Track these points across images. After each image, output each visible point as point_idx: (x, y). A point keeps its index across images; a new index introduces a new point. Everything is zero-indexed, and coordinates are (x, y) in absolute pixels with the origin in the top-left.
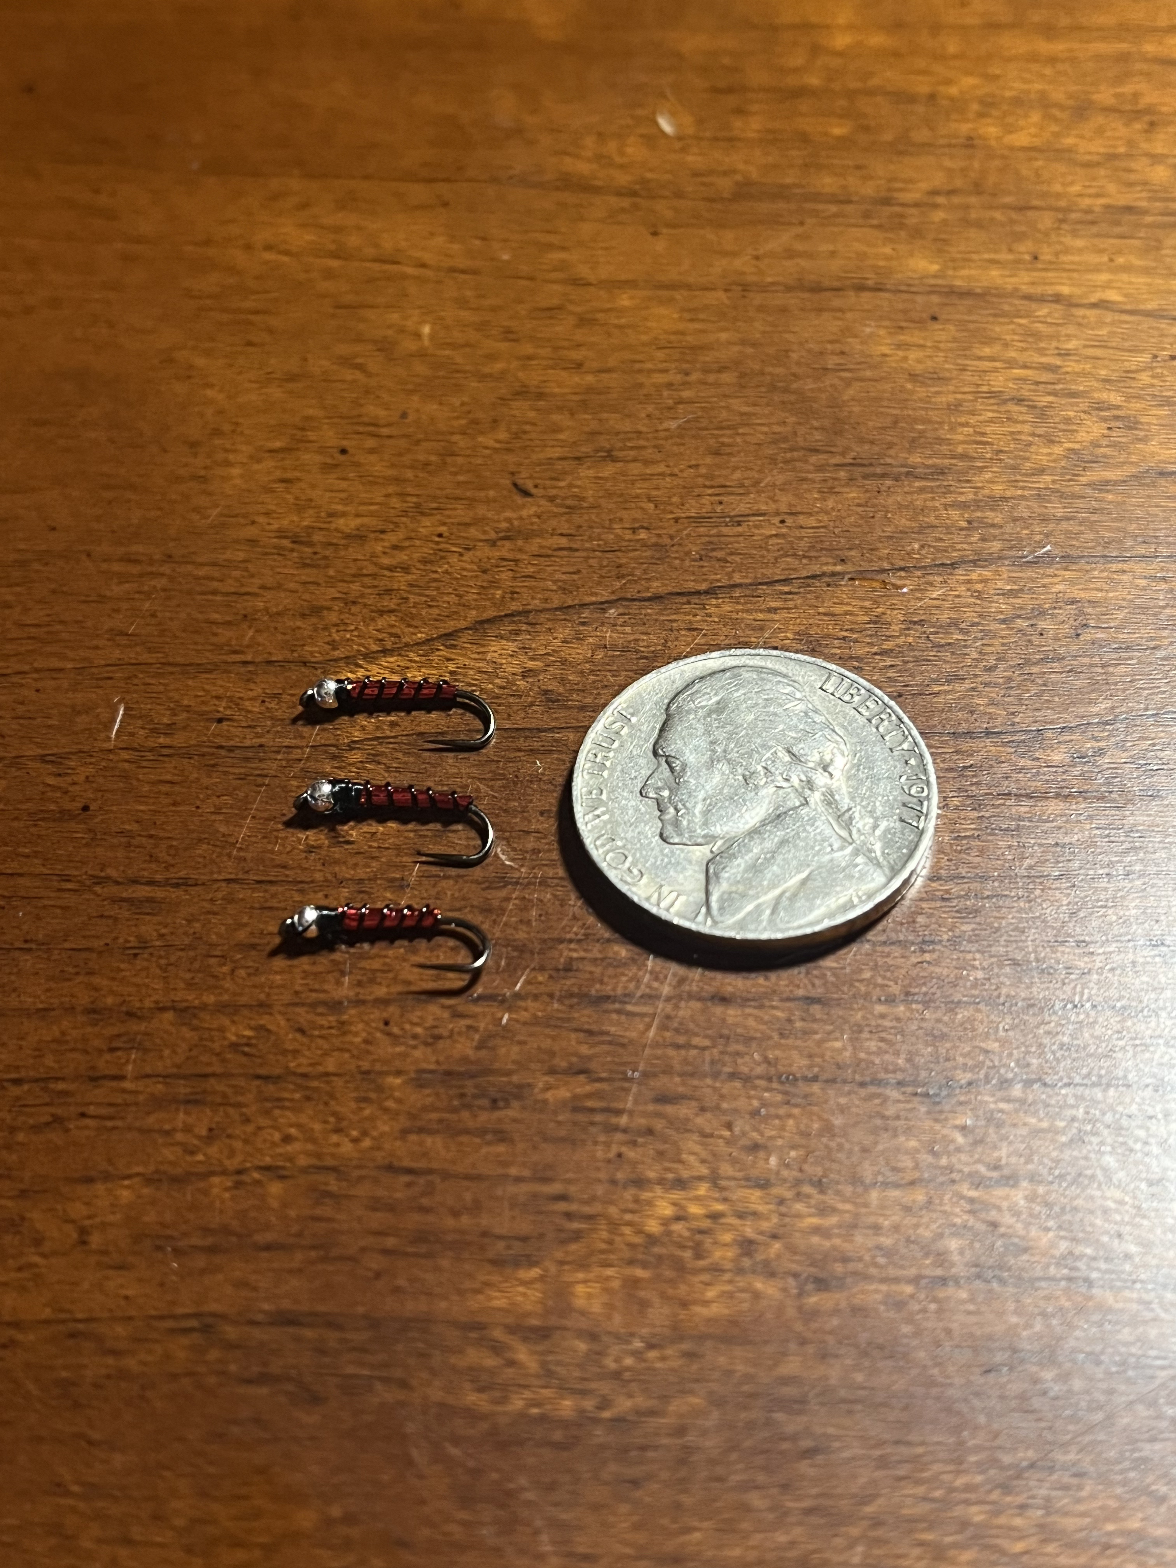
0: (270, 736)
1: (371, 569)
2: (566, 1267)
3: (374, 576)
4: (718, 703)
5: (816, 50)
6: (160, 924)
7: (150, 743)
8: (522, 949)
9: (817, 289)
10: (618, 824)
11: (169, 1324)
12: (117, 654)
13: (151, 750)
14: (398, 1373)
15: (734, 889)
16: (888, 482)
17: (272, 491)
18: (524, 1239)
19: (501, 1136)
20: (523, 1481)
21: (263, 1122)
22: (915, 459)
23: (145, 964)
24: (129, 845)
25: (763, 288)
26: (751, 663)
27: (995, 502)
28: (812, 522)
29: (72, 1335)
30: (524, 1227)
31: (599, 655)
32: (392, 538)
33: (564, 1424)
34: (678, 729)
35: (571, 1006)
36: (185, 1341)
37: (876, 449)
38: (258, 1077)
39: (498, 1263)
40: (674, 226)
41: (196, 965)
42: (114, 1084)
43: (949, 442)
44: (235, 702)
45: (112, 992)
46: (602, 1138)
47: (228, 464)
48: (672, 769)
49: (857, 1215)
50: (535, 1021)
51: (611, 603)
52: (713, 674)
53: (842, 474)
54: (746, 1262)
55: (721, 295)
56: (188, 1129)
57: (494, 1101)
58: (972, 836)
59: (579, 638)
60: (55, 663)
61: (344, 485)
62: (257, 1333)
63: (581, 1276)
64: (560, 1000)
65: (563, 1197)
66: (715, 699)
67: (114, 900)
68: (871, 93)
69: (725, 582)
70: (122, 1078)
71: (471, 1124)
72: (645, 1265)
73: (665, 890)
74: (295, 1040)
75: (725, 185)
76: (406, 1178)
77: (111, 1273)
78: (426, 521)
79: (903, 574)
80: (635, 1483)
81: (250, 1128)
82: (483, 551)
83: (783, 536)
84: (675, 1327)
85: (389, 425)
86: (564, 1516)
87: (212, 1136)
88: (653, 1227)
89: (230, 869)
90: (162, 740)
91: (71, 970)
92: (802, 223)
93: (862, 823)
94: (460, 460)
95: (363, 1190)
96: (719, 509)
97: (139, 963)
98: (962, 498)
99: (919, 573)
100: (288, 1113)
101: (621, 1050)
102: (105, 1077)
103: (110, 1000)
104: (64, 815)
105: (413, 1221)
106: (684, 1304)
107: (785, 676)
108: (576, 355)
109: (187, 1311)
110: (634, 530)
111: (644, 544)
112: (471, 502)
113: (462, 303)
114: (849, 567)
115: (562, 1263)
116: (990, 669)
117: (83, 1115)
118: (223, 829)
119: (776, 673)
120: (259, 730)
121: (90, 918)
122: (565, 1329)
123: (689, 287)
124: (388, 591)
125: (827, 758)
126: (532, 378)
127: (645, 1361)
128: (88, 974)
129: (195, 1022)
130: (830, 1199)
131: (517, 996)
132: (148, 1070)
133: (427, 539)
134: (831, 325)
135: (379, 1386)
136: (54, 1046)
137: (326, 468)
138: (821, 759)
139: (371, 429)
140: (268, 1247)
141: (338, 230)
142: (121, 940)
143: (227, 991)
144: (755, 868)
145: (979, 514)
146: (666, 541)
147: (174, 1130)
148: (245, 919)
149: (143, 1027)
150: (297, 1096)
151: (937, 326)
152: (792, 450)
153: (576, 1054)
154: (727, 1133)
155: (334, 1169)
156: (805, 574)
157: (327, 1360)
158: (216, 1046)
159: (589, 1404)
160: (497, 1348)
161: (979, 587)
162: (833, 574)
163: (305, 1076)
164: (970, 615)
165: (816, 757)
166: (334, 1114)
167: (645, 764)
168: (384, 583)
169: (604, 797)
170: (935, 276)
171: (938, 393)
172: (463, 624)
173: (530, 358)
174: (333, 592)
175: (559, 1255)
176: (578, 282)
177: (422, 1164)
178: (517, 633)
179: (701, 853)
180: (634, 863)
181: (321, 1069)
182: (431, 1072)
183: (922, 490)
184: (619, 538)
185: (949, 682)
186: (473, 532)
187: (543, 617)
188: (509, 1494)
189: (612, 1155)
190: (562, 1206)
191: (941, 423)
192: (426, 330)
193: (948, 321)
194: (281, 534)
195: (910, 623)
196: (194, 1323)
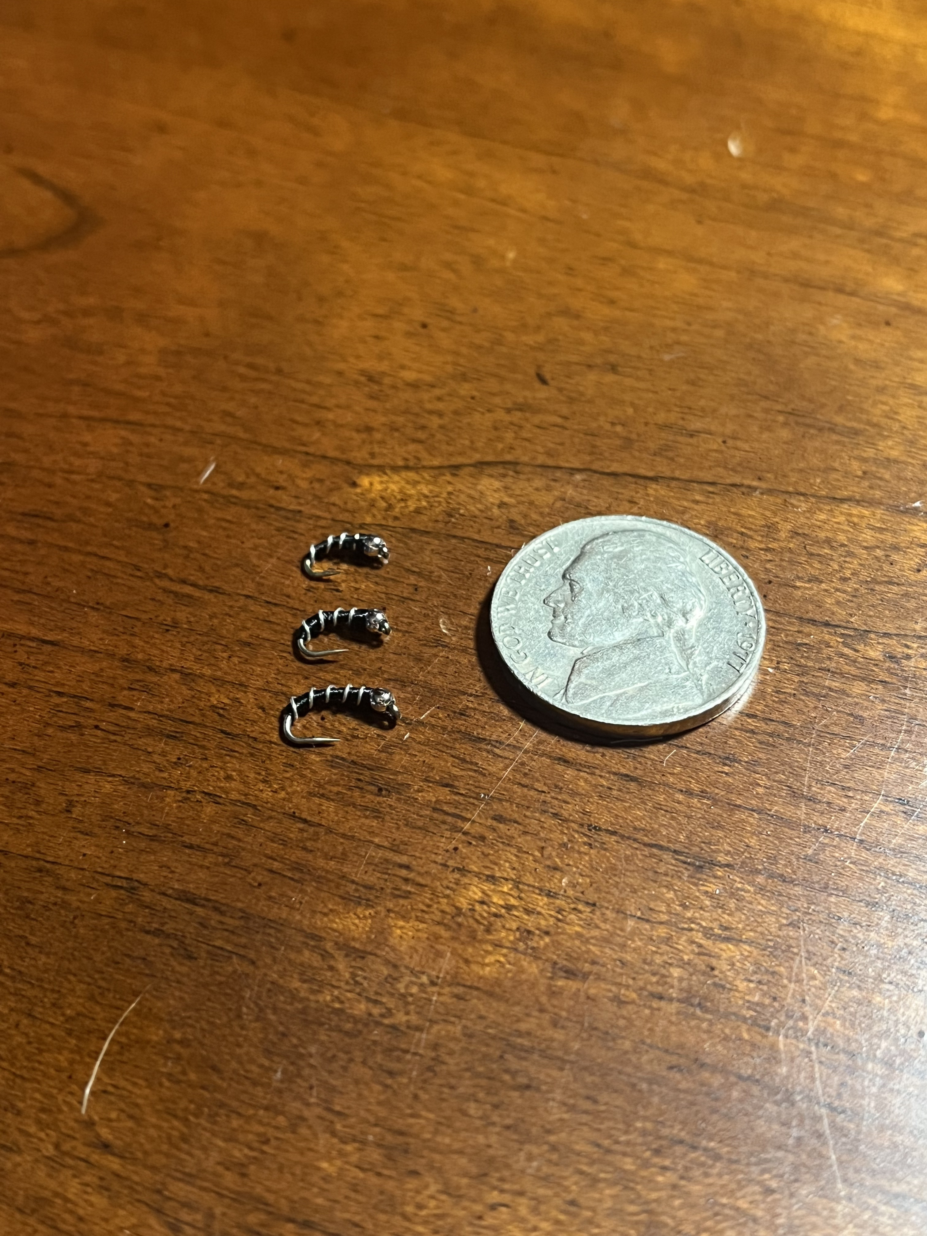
0: (308, 506)
1: (416, 410)
2: (392, 915)
3: (417, 415)
4: (621, 552)
5: (863, 116)
6: (190, 613)
7: (225, 492)
8: (434, 692)
9: (807, 284)
10: (520, 618)
11: (108, 880)
12: (222, 428)
13: (224, 497)
14: (252, 955)
15: (589, 682)
16: (812, 431)
17: (365, 342)
18: (370, 888)
19: (377, 814)
20: (313, 1049)
21: (215, 762)
22: (839, 419)
23: (172, 638)
24: (187, 557)
25: (766, 276)
26: (654, 530)
27: (889, 462)
28: (746, 447)
29: (40, 870)
30: (372, 879)
31: (559, 504)
32: (437, 392)
33: (356, 1020)
34: (586, 563)
35: (456, 740)
36: (114, 893)
37: (812, 406)
38: (223, 732)
39: (346, 899)
40: (714, 219)
41: (205, 648)
42: (124, 712)
43: (868, 413)
44: (292, 478)
45: (144, 651)
46: (447, 834)
47: (341, 317)
48: (572, 590)
49: (612, 934)
50: (427, 742)
51: (579, 470)
52: (624, 531)
53: (781, 418)
54: (521, 946)
55: (733, 274)
56: (163, 754)
57: (380, 790)
58: (790, 694)
59: (548, 489)
60: (179, 424)
61: (417, 349)
62: (165, 902)
63: (401, 923)
64: (449, 733)
65: (407, 867)
66: (619, 549)
67: (165, 590)
68: (893, 154)
69: (668, 474)
70: (132, 709)
71: (359, 801)
72: (448, 927)
73: (540, 670)
74: (255, 713)
75: (763, 198)
76: (301, 826)
77: (79, 835)
78: (466, 386)
79: (802, 498)
80: (391, 1073)
81: (205, 765)
82: (500, 415)
83: (721, 452)
84: (455, 976)
85: (462, 314)
86: (334, 1082)
87: (178, 763)
88: (463, 903)
89: (250, 588)
90: (234, 492)
91: (121, 629)
92: (811, 237)
93: (698, 658)
94: (504, 350)
95: (270, 826)
96: (681, 422)
97: (169, 637)
98: (865, 455)
99: (813, 500)
100: (234, 761)
101: (480, 778)
102: (120, 706)
103: (140, 656)
104: (151, 526)
105: (296, 855)
106: (467, 962)
107: (676, 544)
108: (614, 294)
109: (122, 875)
110: (613, 424)
111: (617, 435)
112: (502, 379)
113: (542, 241)
114: (763, 485)
115: (389, 911)
116: (845, 580)
117: (97, 727)
118: (255, 561)
119: (670, 540)
120: (302, 501)
121: (146, 598)
122: (375, 955)
123: (711, 264)
124: (423, 428)
125: (688, 607)
126: (576, 303)
127: (425, 992)
128: (132, 635)
129: (193, 684)
130: (597, 918)
131: (421, 723)
132: (151, 708)
133: (462, 398)
134: (808, 313)
135: (235, 959)
136: (93, 677)
137: (409, 335)
138: (684, 607)
139: (448, 314)
140: (191, 847)
141: (471, 174)
142: (161, 618)
143: (221, 669)
144: (610, 673)
145: (874, 469)
146: (634, 436)
147: (153, 752)
148: (249, 625)
149: (155, 679)
150: (245, 751)
151: (888, 329)
152: (748, 393)
153: (449, 774)
154: (537, 854)
155: (254, 807)
156: (728, 481)
157: (205, 932)
158: (202, 704)
159: (376, 1011)
160: (325, 955)
161: (855, 520)
162: (749, 487)
163: (255, 739)
164: (842, 538)
165: (679, 605)
166: (267, 769)
167: (555, 581)
168: (423, 421)
169: (517, 598)
170: (899, 294)
171: (873, 377)
172: (468, 461)
173: (580, 290)
174: (383, 419)
175: (390, 905)
176: (632, 245)
177: (316, 819)
178: (504, 476)
179: (574, 652)
180: (523, 648)
181: (267, 738)
182: (343, 759)
183: (837, 442)
184: (601, 427)
185: (809, 581)
186: (497, 400)
187: (528, 469)
188: (301, 1056)
189: (450, 847)
190: (404, 873)
191: (867, 398)
192: (511, 255)
193: (898, 328)
194: (363, 372)
195: (795, 533)
196: (124, 884)
